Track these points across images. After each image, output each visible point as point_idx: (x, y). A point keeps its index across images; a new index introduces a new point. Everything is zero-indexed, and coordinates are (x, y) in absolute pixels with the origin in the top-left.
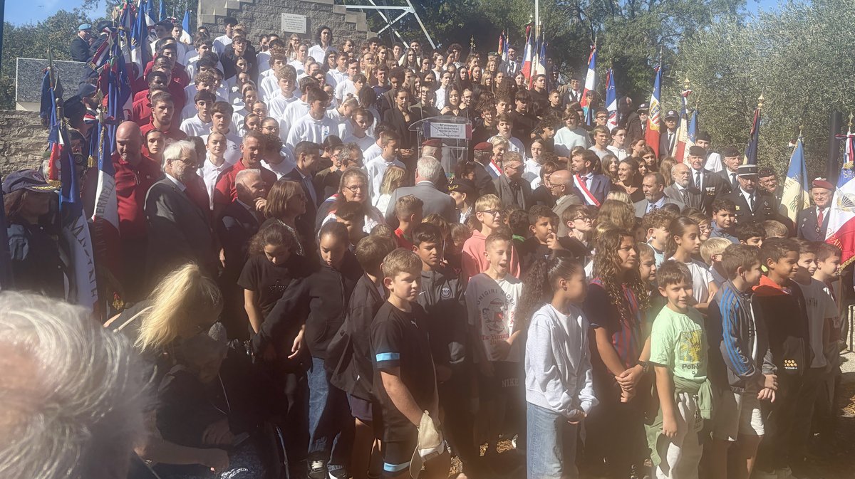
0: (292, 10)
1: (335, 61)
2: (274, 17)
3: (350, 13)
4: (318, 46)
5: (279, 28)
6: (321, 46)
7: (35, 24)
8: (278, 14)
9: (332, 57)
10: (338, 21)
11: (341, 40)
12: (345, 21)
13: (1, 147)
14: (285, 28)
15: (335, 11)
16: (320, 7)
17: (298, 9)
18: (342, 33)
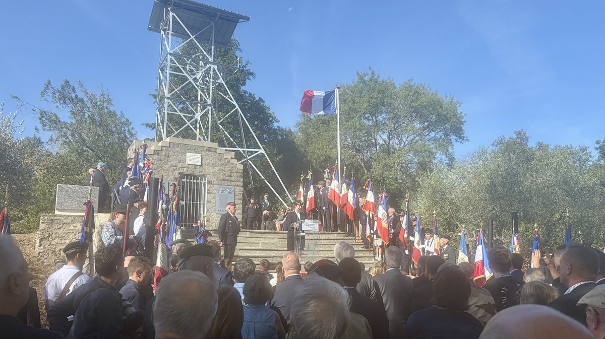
0: (193, 151)
2: (182, 155)
3: (227, 153)
5: (185, 161)
8: (184, 153)
10: (220, 158)
11: (222, 169)
12: (225, 157)
13: (47, 235)
14: (188, 162)
15: (219, 151)
16: (210, 150)
17: (195, 150)
18: (222, 165)
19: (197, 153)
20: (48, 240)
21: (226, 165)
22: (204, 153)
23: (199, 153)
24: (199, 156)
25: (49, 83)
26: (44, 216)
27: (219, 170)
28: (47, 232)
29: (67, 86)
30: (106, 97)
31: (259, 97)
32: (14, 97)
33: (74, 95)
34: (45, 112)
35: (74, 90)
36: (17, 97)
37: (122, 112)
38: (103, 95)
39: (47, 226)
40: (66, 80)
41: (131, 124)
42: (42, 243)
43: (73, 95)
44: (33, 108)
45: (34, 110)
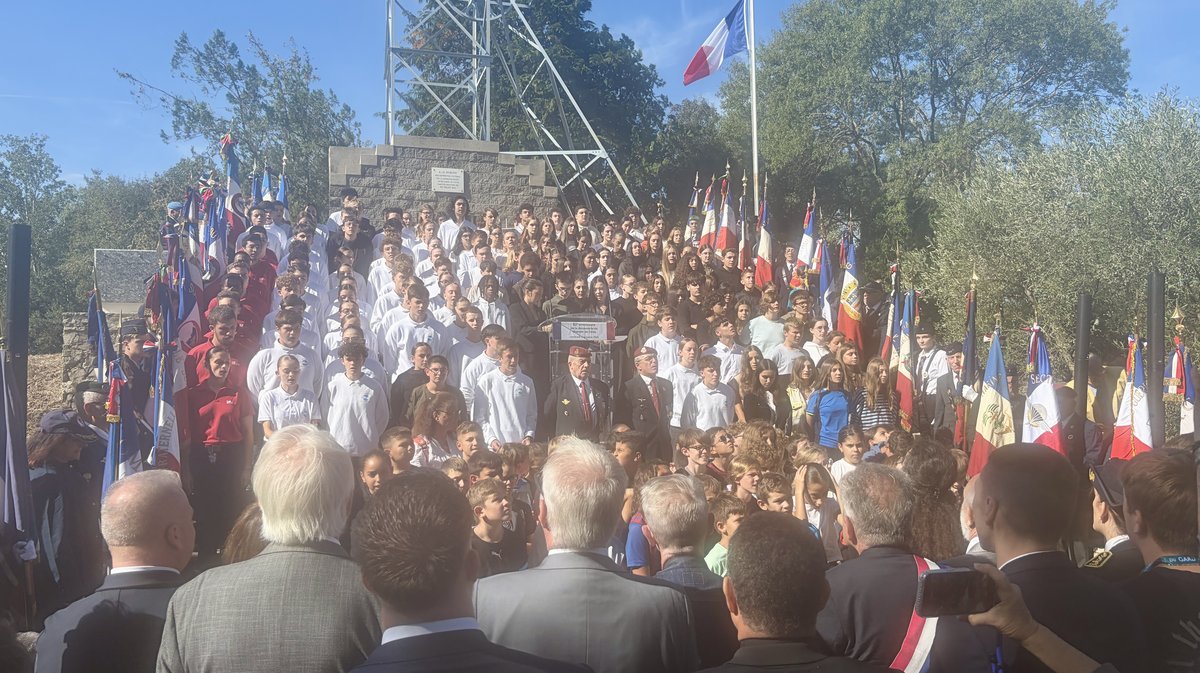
0: (445, 163)
1: (470, 240)
2: (421, 174)
3: (520, 163)
4: (451, 221)
5: (429, 187)
6: (455, 221)
7: (151, 177)
8: (427, 169)
9: (466, 236)
10: (505, 173)
11: (510, 199)
12: (515, 173)
13: (78, 358)
14: (436, 187)
15: (501, 160)
16: (481, 157)
17: (452, 160)
18: (511, 190)
19: (453, 166)
20: (82, 368)
21: (520, 191)
22: (470, 168)
23: (459, 167)
24: (460, 173)
25: (184, 39)
26: (68, 316)
27: (505, 201)
28: (78, 352)
29: (219, 43)
30: (303, 63)
31: (623, 35)
32: (123, 75)
33: (236, 61)
34: (185, 103)
35: (233, 50)
36: (129, 76)
37: (331, 92)
38: (296, 59)
39: (77, 339)
40: (218, 30)
41: (354, 115)
42: (69, 374)
43: (234, 62)
44: (161, 95)
45: (163, 100)
